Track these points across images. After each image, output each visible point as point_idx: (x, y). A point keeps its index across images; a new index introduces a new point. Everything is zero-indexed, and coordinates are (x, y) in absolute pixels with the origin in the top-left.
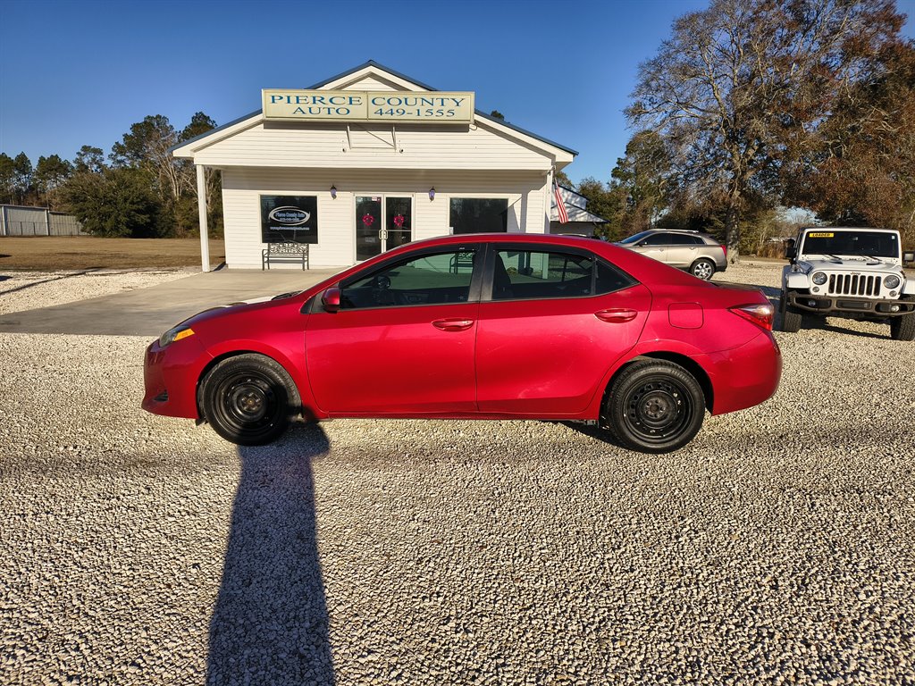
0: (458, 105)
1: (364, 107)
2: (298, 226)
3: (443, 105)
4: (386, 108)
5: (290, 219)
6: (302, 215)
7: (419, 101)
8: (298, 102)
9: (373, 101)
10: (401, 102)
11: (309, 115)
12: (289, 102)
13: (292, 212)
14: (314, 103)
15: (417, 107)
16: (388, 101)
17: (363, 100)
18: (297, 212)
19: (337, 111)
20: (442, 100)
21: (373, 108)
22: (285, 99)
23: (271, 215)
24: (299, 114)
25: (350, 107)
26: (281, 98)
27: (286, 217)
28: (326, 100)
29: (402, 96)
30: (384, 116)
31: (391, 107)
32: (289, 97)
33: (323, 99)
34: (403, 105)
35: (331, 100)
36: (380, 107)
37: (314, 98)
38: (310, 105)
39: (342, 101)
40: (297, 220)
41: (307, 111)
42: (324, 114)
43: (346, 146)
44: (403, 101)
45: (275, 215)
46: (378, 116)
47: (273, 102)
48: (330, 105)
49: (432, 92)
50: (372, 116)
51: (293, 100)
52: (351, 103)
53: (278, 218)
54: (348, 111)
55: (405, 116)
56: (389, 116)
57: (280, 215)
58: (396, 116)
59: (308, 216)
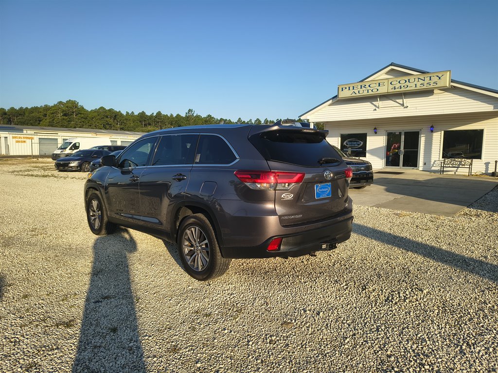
0: (440, 79)
1: (386, 87)
2: (358, 148)
3: (430, 80)
4: (398, 85)
5: (353, 145)
6: (358, 143)
7: (417, 80)
8: (353, 89)
9: (391, 83)
10: (406, 81)
11: (358, 94)
13: (355, 142)
14: (361, 88)
15: (415, 83)
16: (399, 82)
17: (386, 83)
18: (357, 141)
19: (372, 91)
20: (430, 77)
21: (391, 87)
22: (348, 88)
23: (345, 143)
24: (354, 95)
25: (378, 88)
26: (346, 88)
27: (351, 144)
28: (367, 86)
29: (406, 78)
30: (397, 90)
31: (401, 85)
32: (349, 87)
33: (365, 85)
34: (407, 83)
35: (369, 86)
36: (394, 86)
37: (361, 86)
38: (359, 90)
39: (375, 85)
40: (356, 145)
41: (357, 92)
42: (365, 93)
43: (374, 108)
44: (407, 81)
46: (393, 90)
47: (342, 90)
48: (369, 88)
49: (425, 74)
50: (390, 90)
51: (351, 88)
52: (379, 86)
54: (378, 90)
55: (408, 89)
56: (399, 90)
57: (349, 143)
58: (403, 89)
59: (362, 143)
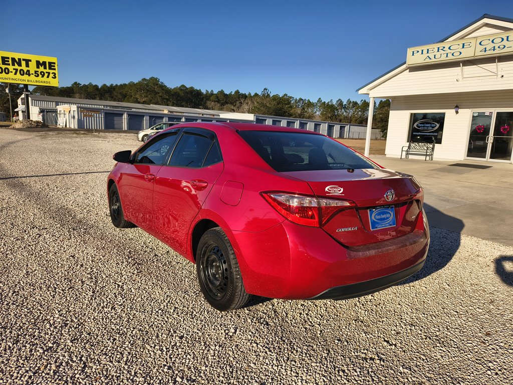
1: (472, 49)
2: (429, 132)
4: (490, 46)
5: (426, 128)
6: (434, 125)
8: (428, 53)
9: (480, 44)
10: (503, 39)
11: (434, 60)
12: (422, 53)
13: (428, 123)
14: (438, 51)
16: (493, 42)
17: (473, 43)
18: (431, 123)
19: (453, 55)
21: (480, 48)
22: (420, 52)
23: (415, 126)
24: (428, 60)
25: (462, 50)
26: (418, 52)
27: (424, 127)
28: (446, 48)
29: (505, 35)
30: (487, 53)
31: (494, 45)
32: (422, 51)
33: (444, 48)
34: (505, 42)
35: (449, 48)
36: (484, 47)
37: (438, 48)
38: (435, 54)
39: (457, 47)
40: (431, 128)
41: (433, 57)
42: (443, 57)
43: (460, 78)
44: (505, 39)
45: (417, 125)
46: (483, 53)
47: (413, 55)
48: (449, 51)
50: (478, 54)
51: (425, 52)
52: (463, 47)
53: (419, 127)
54: (461, 53)
55: (505, 50)
56: (492, 52)
57: (420, 125)
58: (497, 51)
59: (438, 125)
